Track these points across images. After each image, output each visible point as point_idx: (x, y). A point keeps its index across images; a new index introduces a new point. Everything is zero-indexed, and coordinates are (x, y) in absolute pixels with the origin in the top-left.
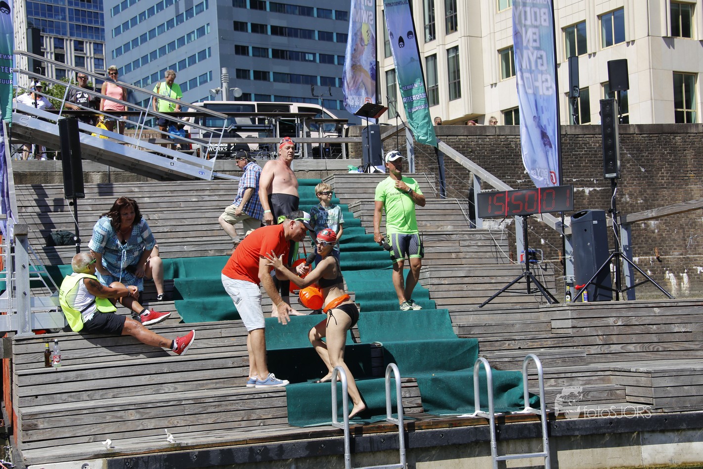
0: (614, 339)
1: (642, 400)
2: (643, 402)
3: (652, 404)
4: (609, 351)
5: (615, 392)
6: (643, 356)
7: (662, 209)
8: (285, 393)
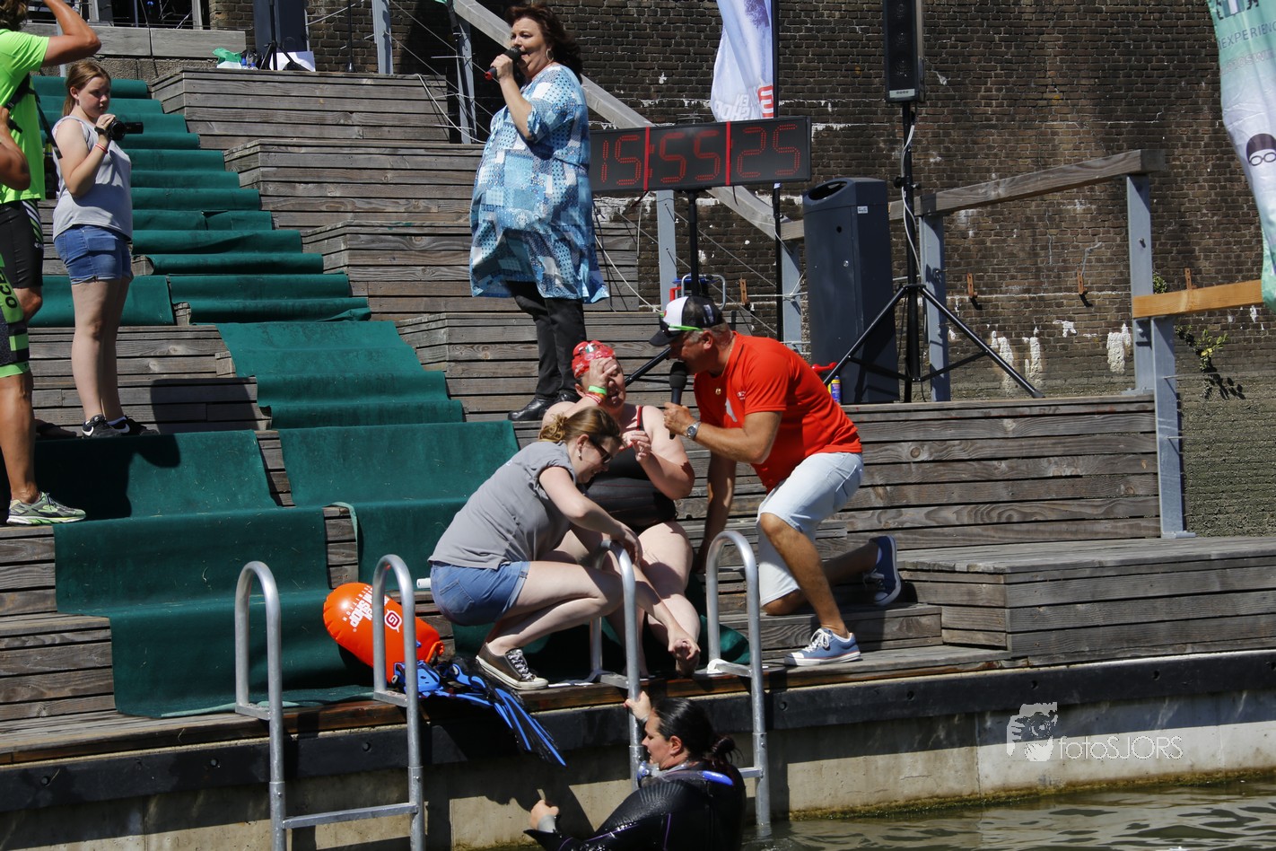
0: (911, 494)
1: (981, 638)
2: (984, 642)
3: (1005, 648)
4: (899, 523)
5: (918, 622)
6: (975, 535)
7: (1022, 179)
8: (107, 633)
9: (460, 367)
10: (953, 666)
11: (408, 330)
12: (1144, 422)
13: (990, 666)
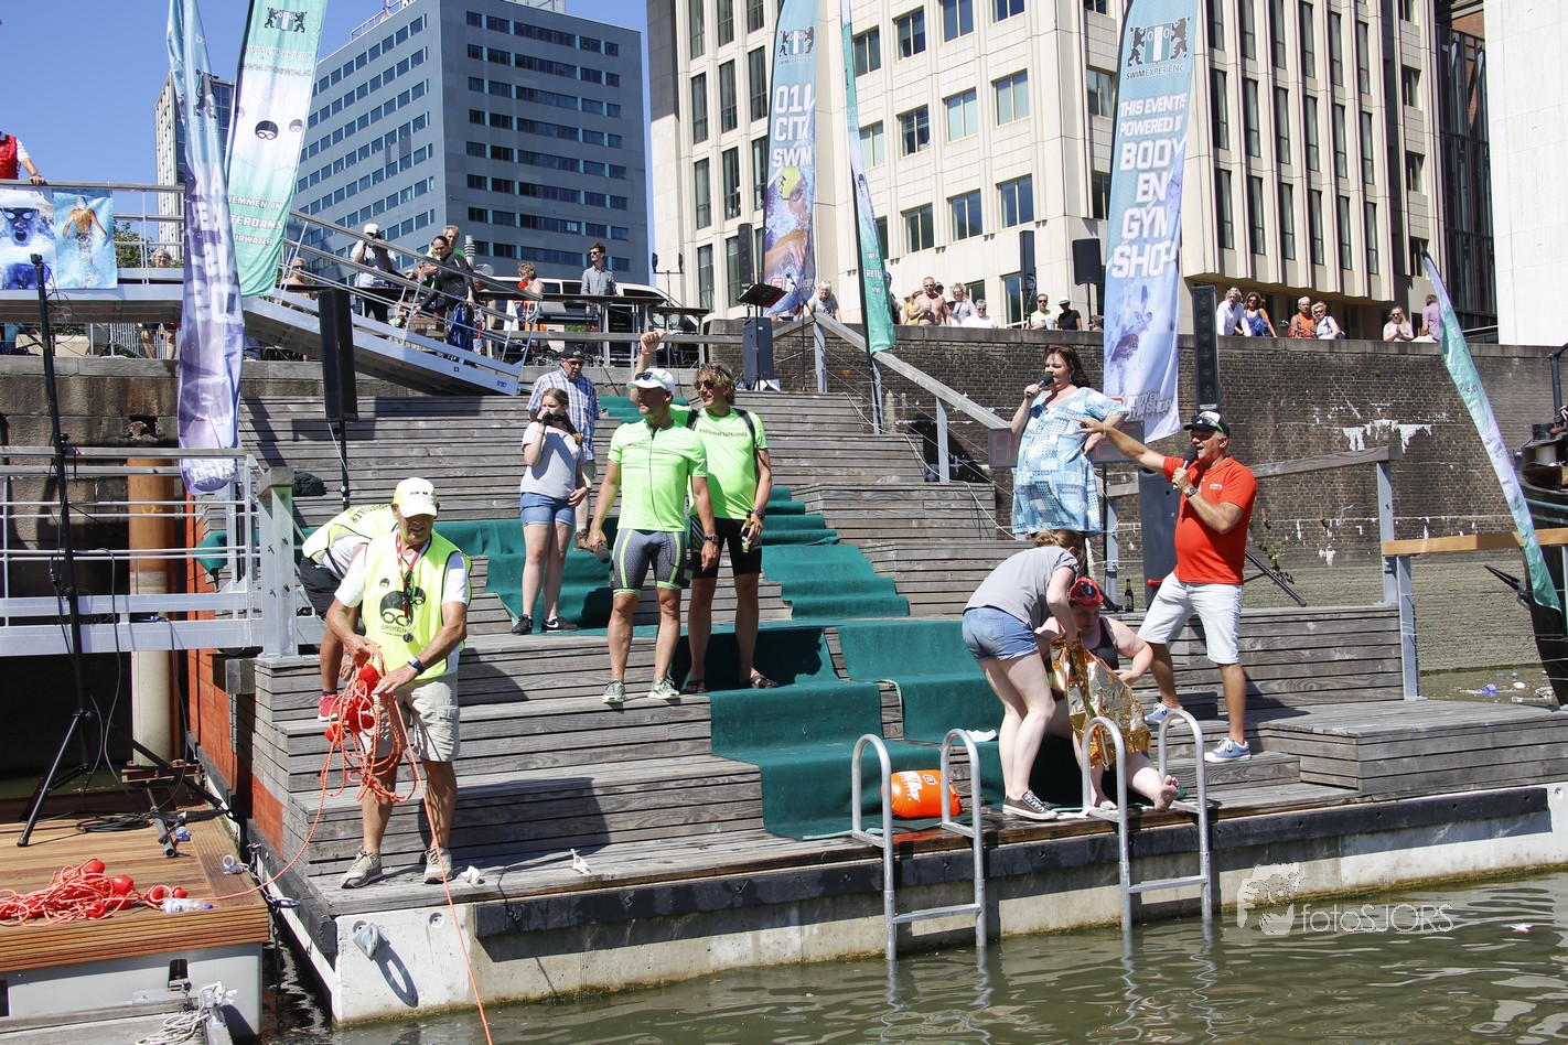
1: (1335, 780)
2: (1337, 784)
3: (1357, 789)
5: (1285, 767)
7: (1293, 463)
8: (757, 776)
9: (903, 575)
10: (1325, 802)
11: (865, 551)
12: (1392, 624)
13: (1348, 802)
